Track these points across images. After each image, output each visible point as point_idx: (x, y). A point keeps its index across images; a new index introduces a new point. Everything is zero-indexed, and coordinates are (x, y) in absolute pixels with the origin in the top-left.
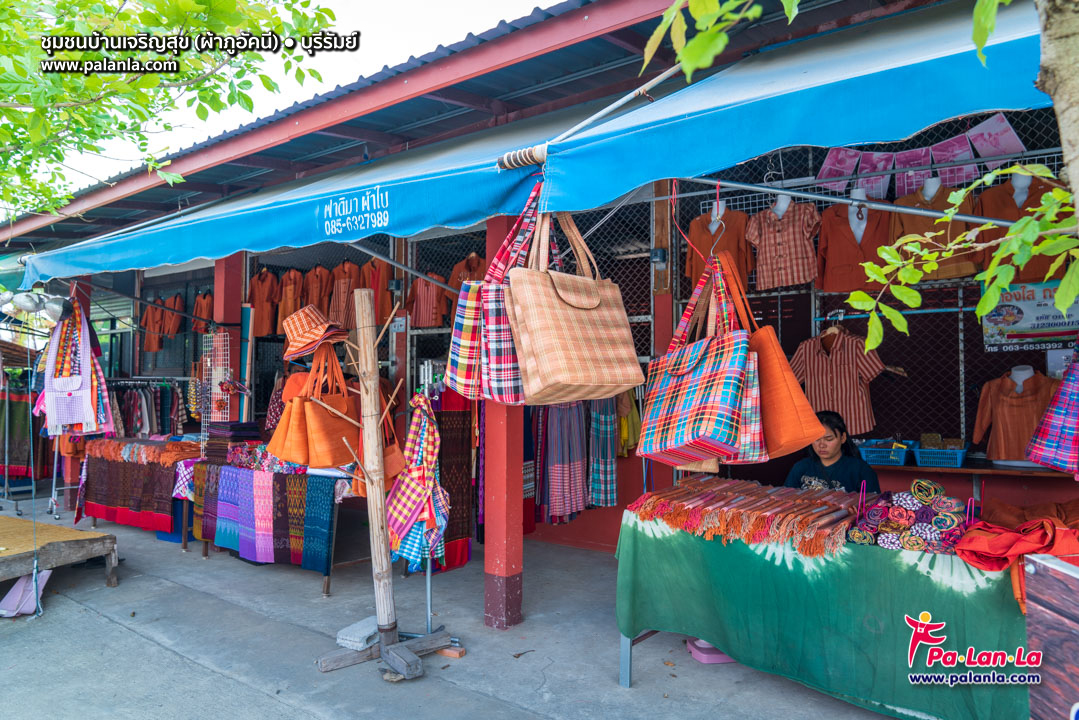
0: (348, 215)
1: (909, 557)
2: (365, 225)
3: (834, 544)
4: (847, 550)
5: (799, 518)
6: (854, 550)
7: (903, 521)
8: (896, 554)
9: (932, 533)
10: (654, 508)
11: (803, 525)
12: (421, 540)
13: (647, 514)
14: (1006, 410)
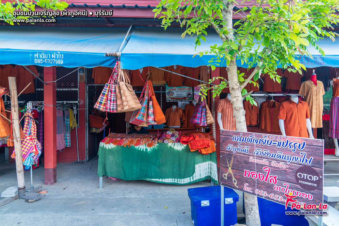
0: (46, 59)
1: (170, 144)
2: (53, 62)
3: (155, 143)
4: (157, 145)
5: (147, 139)
6: (159, 144)
7: (169, 137)
8: (167, 144)
9: (174, 139)
10: (109, 141)
11: (148, 140)
12: (31, 159)
13: (107, 142)
14: (172, 115)
